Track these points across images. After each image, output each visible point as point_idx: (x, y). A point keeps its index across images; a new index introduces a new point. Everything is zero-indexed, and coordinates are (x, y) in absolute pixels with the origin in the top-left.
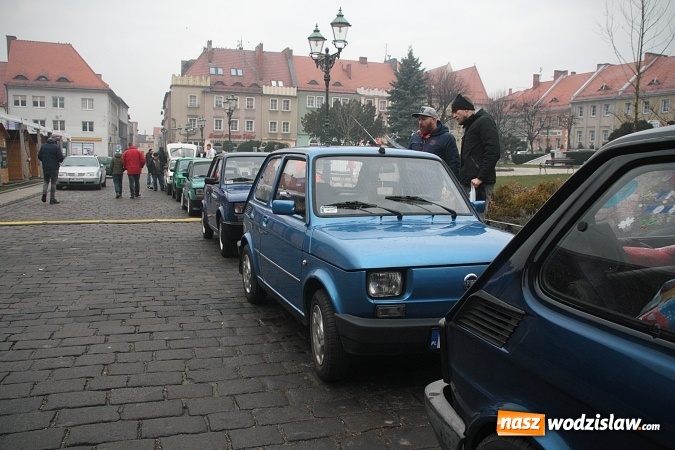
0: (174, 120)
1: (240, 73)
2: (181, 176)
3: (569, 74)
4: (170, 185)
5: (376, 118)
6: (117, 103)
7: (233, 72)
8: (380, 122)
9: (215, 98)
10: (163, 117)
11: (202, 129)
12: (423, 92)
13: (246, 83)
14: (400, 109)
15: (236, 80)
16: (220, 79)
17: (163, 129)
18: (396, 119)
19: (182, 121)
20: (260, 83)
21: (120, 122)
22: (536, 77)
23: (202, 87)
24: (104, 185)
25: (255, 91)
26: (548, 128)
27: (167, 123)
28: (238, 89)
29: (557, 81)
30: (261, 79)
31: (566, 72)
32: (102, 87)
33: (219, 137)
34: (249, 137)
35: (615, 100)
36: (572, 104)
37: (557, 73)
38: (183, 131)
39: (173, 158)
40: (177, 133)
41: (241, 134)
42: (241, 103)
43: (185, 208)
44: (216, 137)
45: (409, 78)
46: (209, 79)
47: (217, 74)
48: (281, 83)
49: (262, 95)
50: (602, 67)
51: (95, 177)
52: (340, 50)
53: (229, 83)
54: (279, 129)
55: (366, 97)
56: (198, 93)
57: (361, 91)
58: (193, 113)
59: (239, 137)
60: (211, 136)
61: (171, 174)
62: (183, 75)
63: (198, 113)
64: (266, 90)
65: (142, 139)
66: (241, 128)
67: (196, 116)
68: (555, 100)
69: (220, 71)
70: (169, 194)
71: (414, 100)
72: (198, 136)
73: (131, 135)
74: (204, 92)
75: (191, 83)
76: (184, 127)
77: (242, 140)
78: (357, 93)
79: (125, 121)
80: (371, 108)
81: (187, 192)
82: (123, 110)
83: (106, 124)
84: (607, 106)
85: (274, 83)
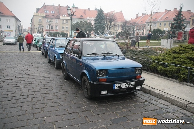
0: (34, 26)
1: (54, 12)
2: (37, 42)
3: (146, 14)
4: (34, 44)
5: (91, 26)
6: (17, 20)
7: (52, 12)
8: (92, 28)
9: (46, 19)
10: (31, 25)
11: (42, 29)
12: (104, 19)
13: (55, 15)
14: (98, 24)
15: (52, 14)
16: (48, 14)
17: (31, 28)
18: (97, 27)
19: (37, 26)
20: (59, 15)
21: (18, 26)
22: (137, 15)
23: (42, 16)
24: (16, 44)
25: (58, 18)
26: (138, 30)
27: (32, 26)
28: (53, 17)
29: (143, 17)
30: (60, 14)
31: (145, 14)
32: (12, 15)
33: (48, 31)
34: (56, 31)
35: (157, 22)
36: (146, 23)
37: (143, 14)
38: (37, 29)
39: (35, 37)
40: (35, 29)
41: (54, 30)
42: (54, 21)
43: (38, 49)
44: (47, 31)
45: (100, 15)
46: (44, 14)
47: (47, 13)
48: (65, 16)
49: (60, 19)
50: (154, 13)
51: (14, 42)
52: (74, 13)
53: (50, 15)
54: (65, 28)
55: (90, 20)
56: (41, 18)
57: (88, 18)
58: (40, 24)
59: (53, 31)
60: (45, 30)
61: (34, 41)
62: (37, 13)
63: (41, 24)
64: (61, 17)
65: (25, 30)
66: (54, 28)
67: (41, 25)
68: (142, 22)
69: (48, 12)
70: (34, 46)
71: (101, 22)
72: (41, 30)
73: (22, 29)
74: (43, 18)
75: (39, 15)
76: (37, 28)
77: (54, 32)
78: (87, 19)
79: (20, 25)
80: (90, 23)
81: (38, 46)
82: (19, 22)
83: (14, 26)
84: (155, 24)
85: (63, 15)
